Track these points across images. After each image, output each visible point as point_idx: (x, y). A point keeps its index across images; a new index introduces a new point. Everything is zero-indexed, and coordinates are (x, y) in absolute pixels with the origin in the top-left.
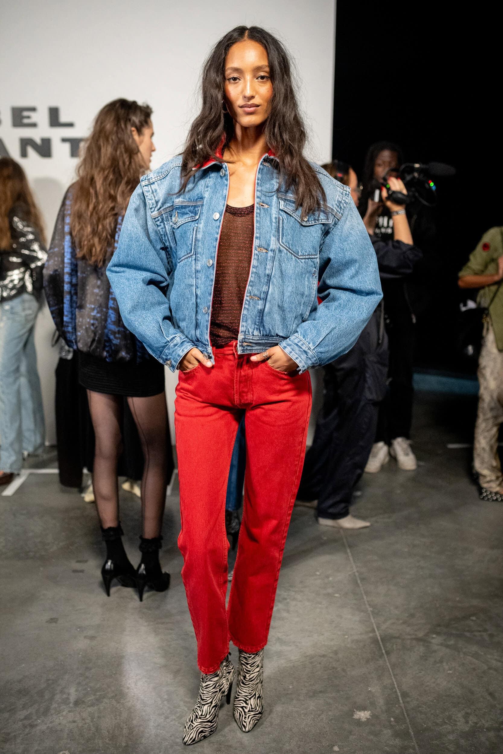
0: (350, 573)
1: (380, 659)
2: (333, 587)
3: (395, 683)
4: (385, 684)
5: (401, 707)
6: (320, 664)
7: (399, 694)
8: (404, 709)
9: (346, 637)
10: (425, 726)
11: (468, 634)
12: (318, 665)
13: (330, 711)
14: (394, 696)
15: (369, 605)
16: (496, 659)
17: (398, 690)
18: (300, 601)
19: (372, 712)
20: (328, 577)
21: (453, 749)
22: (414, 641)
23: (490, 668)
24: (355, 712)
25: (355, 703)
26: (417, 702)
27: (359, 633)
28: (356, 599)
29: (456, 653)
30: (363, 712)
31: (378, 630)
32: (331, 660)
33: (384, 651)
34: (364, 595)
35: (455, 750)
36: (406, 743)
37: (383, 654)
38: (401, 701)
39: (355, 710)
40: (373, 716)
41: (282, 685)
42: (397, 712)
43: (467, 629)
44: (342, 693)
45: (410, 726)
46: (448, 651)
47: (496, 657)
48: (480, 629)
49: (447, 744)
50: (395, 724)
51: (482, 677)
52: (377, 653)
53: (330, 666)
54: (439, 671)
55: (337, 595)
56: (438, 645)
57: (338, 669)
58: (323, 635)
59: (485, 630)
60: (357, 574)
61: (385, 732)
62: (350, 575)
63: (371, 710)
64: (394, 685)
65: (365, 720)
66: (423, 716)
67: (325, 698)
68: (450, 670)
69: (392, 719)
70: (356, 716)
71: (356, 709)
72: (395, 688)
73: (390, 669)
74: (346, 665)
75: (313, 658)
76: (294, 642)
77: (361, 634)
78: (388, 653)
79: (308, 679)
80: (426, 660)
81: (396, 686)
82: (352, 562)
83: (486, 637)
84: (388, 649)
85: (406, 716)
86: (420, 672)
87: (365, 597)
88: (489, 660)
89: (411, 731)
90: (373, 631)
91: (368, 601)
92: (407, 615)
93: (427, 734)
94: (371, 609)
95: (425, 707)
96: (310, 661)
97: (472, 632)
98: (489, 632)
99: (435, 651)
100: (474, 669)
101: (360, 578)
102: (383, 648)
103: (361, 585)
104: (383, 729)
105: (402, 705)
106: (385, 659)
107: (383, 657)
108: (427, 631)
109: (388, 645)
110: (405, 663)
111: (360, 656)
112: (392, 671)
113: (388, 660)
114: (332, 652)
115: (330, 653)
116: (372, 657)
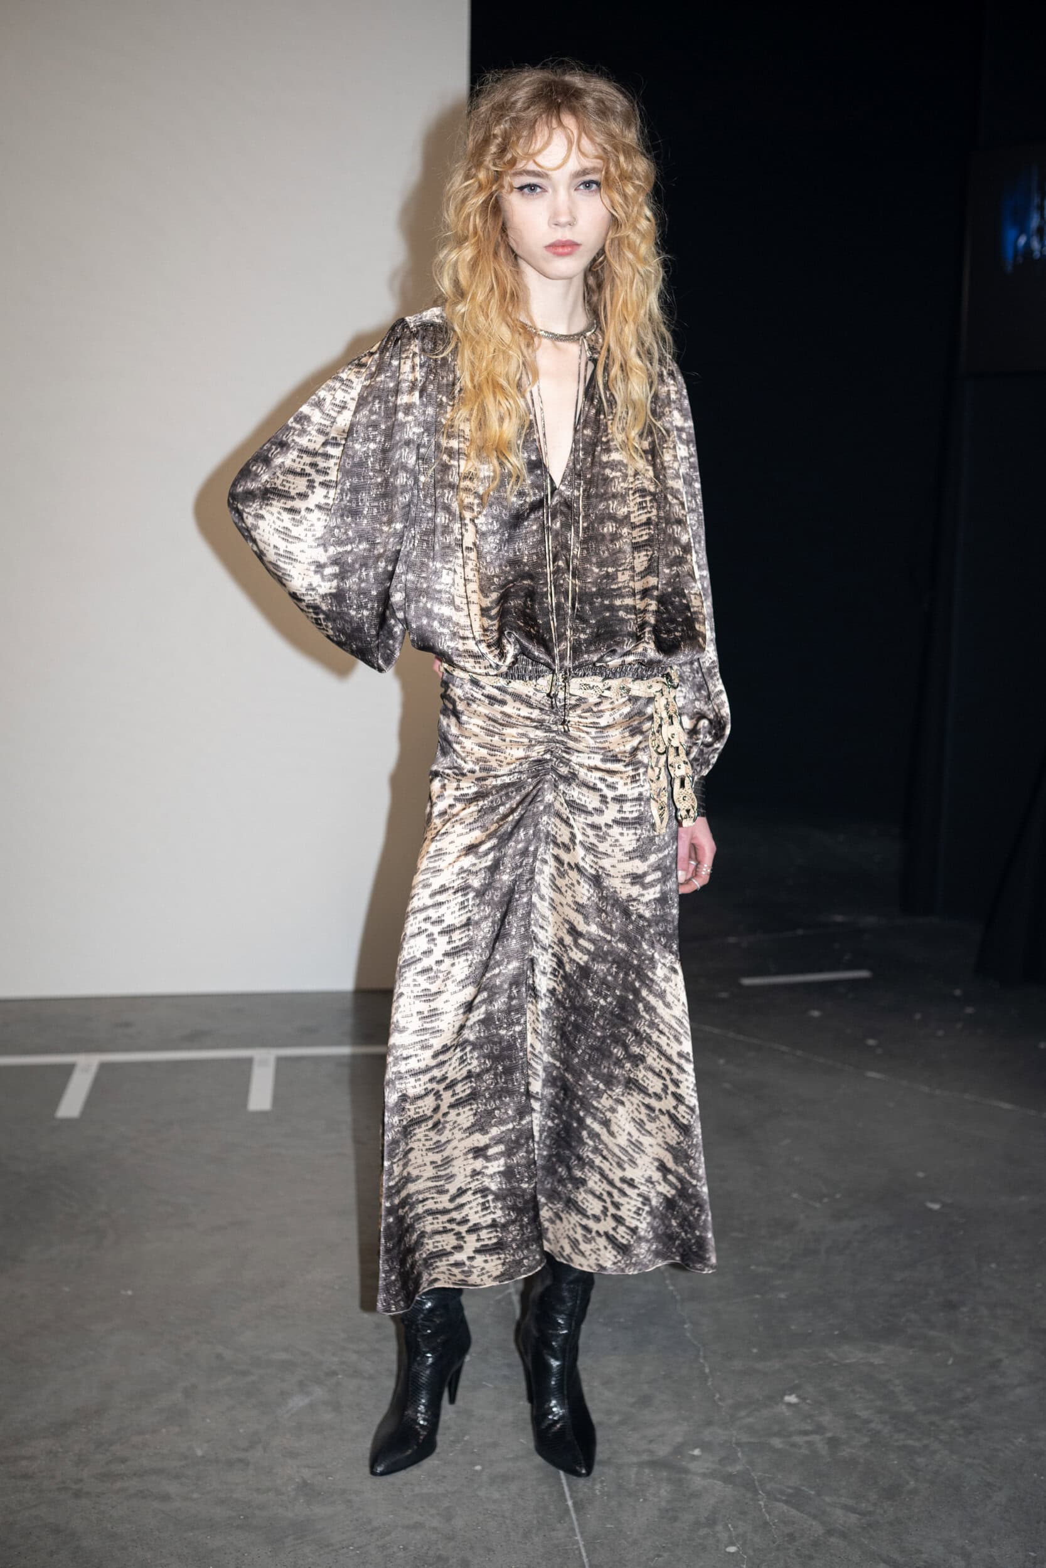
1: (558, 1525)
6: (405, 1549)
9: (478, 1468)
11: (777, 1442)
12: (401, 1554)
16: (845, 1507)
18: (371, 1378)
22: (647, 1471)
23: (830, 1532)
29: (749, 1495)
32: (434, 1537)
33: (570, 1503)
37: (567, 1510)
43: (776, 1428)
46: (729, 1490)
47: (843, 1500)
48: (809, 1428)
51: (811, 1558)
52: (552, 1508)
53: (431, 1553)
54: (704, 1548)
56: (704, 1476)
57: (451, 1562)
59: (820, 1429)
62: (499, 1301)
68: (733, 1544)
73: (583, 1550)
74: (472, 1548)
75: (389, 1534)
77: (516, 1459)
80: (675, 1519)
83: (823, 1449)
84: (580, 1495)
86: (659, 1556)
88: (828, 1509)
92: (632, 1400)
96: (379, 1543)
97: (790, 1435)
98: (829, 1435)
99: (695, 1495)
100: (791, 1537)
106: (572, 1523)
107: (567, 1519)
108: (679, 1439)
109: (580, 1486)
110: (621, 1531)
111: (508, 1521)
112: (587, 1557)
113: (579, 1525)
114: (438, 1514)
115: (432, 1516)
116: (538, 1522)
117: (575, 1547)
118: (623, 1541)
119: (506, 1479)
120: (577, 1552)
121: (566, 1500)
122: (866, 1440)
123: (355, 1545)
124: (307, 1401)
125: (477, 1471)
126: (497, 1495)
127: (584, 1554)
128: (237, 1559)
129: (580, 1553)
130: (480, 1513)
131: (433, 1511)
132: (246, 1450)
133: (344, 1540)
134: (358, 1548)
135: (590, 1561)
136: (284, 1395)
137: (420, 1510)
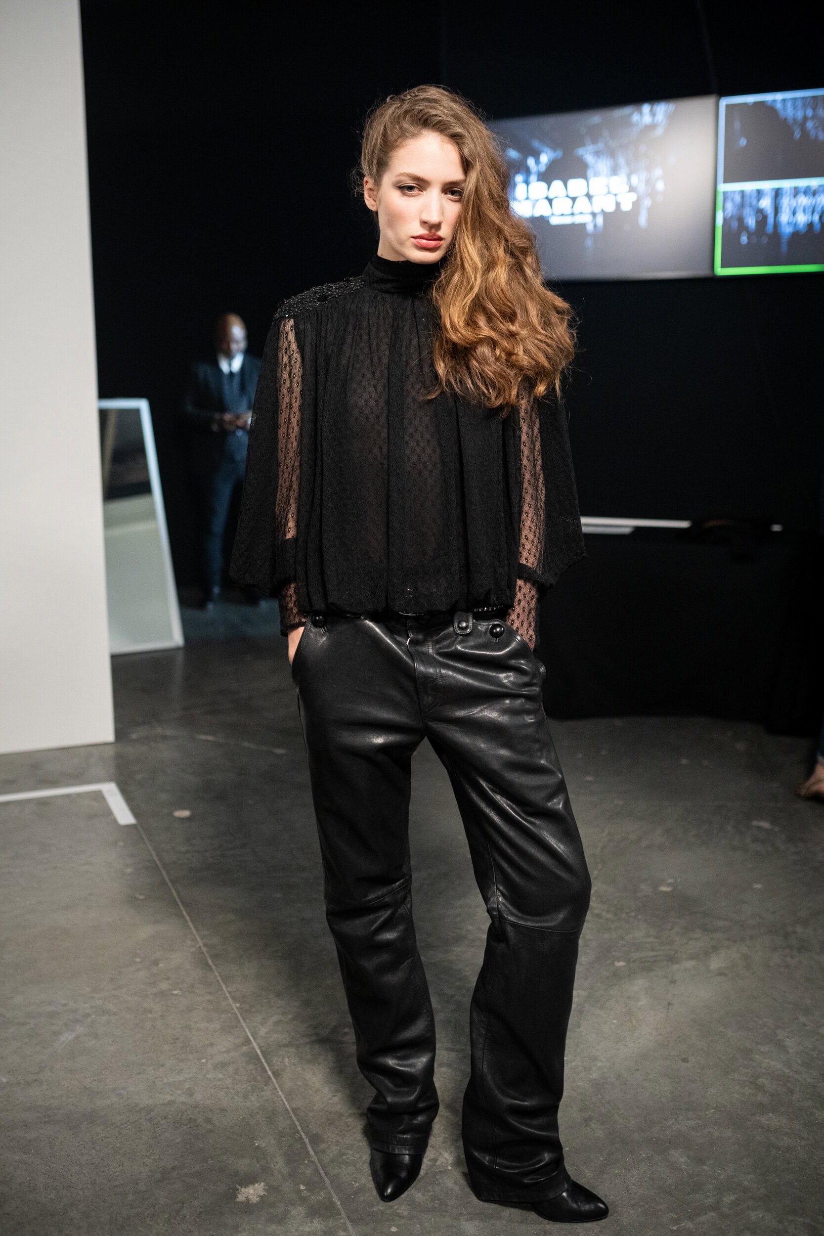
0: (193, 950)
1: (265, 1088)
2: (168, 979)
3: (297, 1123)
4: (281, 1129)
5: (313, 1162)
6: (165, 1118)
7: (307, 1141)
8: (318, 1165)
9: (204, 1061)
10: (357, 1184)
12: (164, 1121)
13: (196, 1198)
14: (299, 1146)
15: (234, 998)
17: (304, 1136)
18: (115, 1014)
19: (267, 1184)
20: (156, 963)
21: (406, 1213)
22: (317, 1046)
24: (238, 1190)
25: (237, 1173)
26: (339, 1148)
27: (224, 1049)
28: (209, 993)
30: (251, 1186)
31: (255, 1039)
32: (183, 1108)
33: (270, 1073)
34: (222, 983)
35: (409, 1214)
36: (331, 1223)
37: (269, 1077)
38: (312, 1153)
39: (237, 1186)
40: (272, 1189)
41: (104, 1172)
42: (308, 1172)
44: (210, 1162)
45: (332, 1191)
49: (396, 1207)
50: (308, 1194)
52: (259, 1078)
55: (175, 992)
57: (199, 1120)
58: (163, 1065)
60: (204, 949)
61: (294, 1212)
62: (193, 953)
63: (264, 1181)
64: (296, 1126)
65: (258, 1199)
66: (351, 1169)
67: (183, 1178)
69: (302, 1187)
70: (241, 1198)
71: (240, 1185)
72: (298, 1132)
73: (284, 1100)
74: (211, 1111)
75: (152, 1110)
76: (114, 1090)
77: (228, 1051)
78: (276, 1074)
79: (148, 1151)
80: (341, 1072)
81: (299, 1128)
82: (194, 930)
84: (276, 1068)
85: (323, 1175)
86: (334, 1096)
87: (224, 987)
89: (335, 1199)
90: (247, 1042)
91: (230, 992)
92: (298, 1004)
93: (362, 1198)
94: (238, 1005)
95: (351, 1152)
96: (147, 1117)
101: (211, 956)
102: (267, 1068)
103: (214, 967)
104: (291, 1208)
105: (315, 1159)
106: (274, 1085)
107: (270, 1083)
108: (334, 1024)
109: (275, 1061)
110: (307, 1085)
111: (231, 1091)
112: (288, 1104)
113: (280, 1086)
114: (183, 1093)
115: (179, 1095)
116: (252, 1088)
117: (279, 1099)
118: (310, 1091)
119: (223, 1065)
120: (281, 1102)
121: (267, 1072)
122: (453, 1007)
123: (131, 1121)
124: (74, 1035)
125: (203, 1063)
126: (220, 1076)
127: (286, 1103)
128: (50, 1143)
129: (283, 1102)
130: (211, 1088)
131: (179, 1092)
132: (37, 1073)
133: (123, 1119)
134: (133, 1123)
135: (290, 1106)
136: (56, 1033)
137: (170, 1092)
